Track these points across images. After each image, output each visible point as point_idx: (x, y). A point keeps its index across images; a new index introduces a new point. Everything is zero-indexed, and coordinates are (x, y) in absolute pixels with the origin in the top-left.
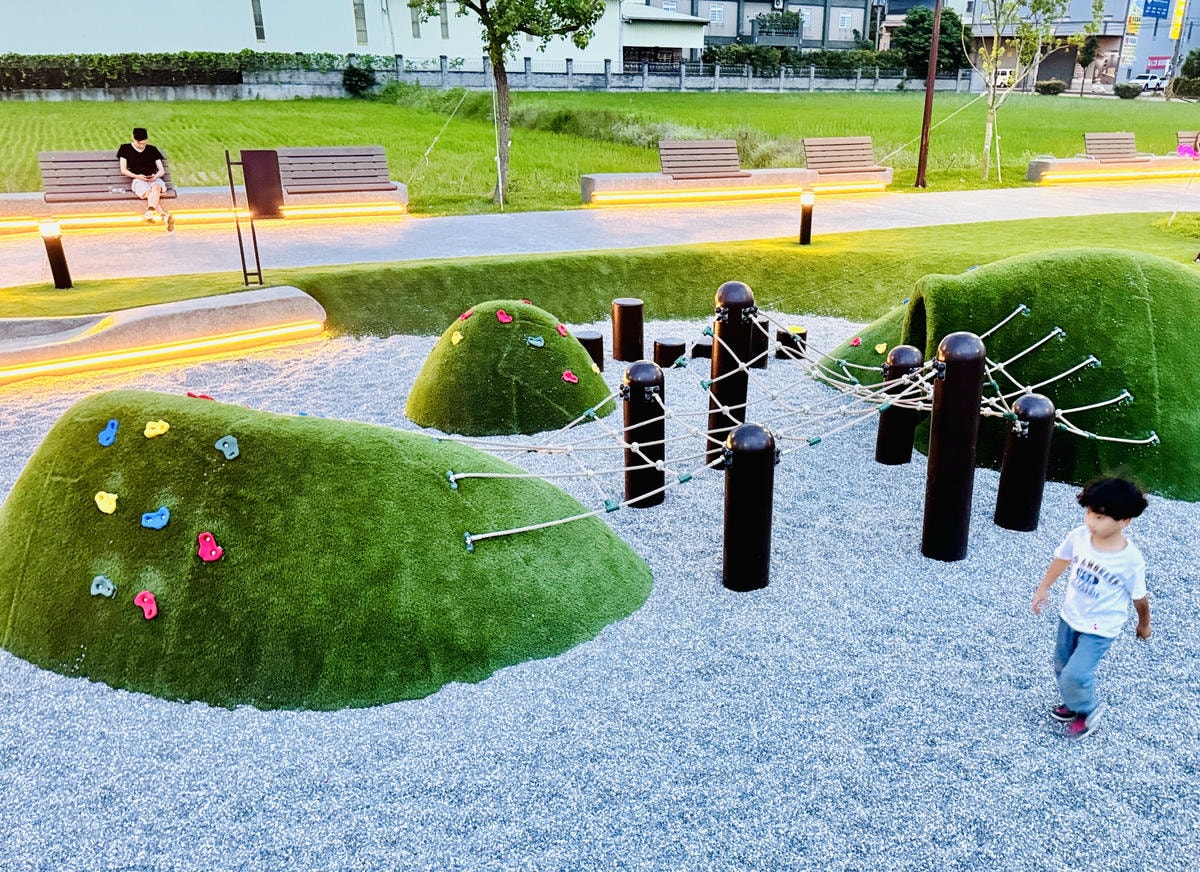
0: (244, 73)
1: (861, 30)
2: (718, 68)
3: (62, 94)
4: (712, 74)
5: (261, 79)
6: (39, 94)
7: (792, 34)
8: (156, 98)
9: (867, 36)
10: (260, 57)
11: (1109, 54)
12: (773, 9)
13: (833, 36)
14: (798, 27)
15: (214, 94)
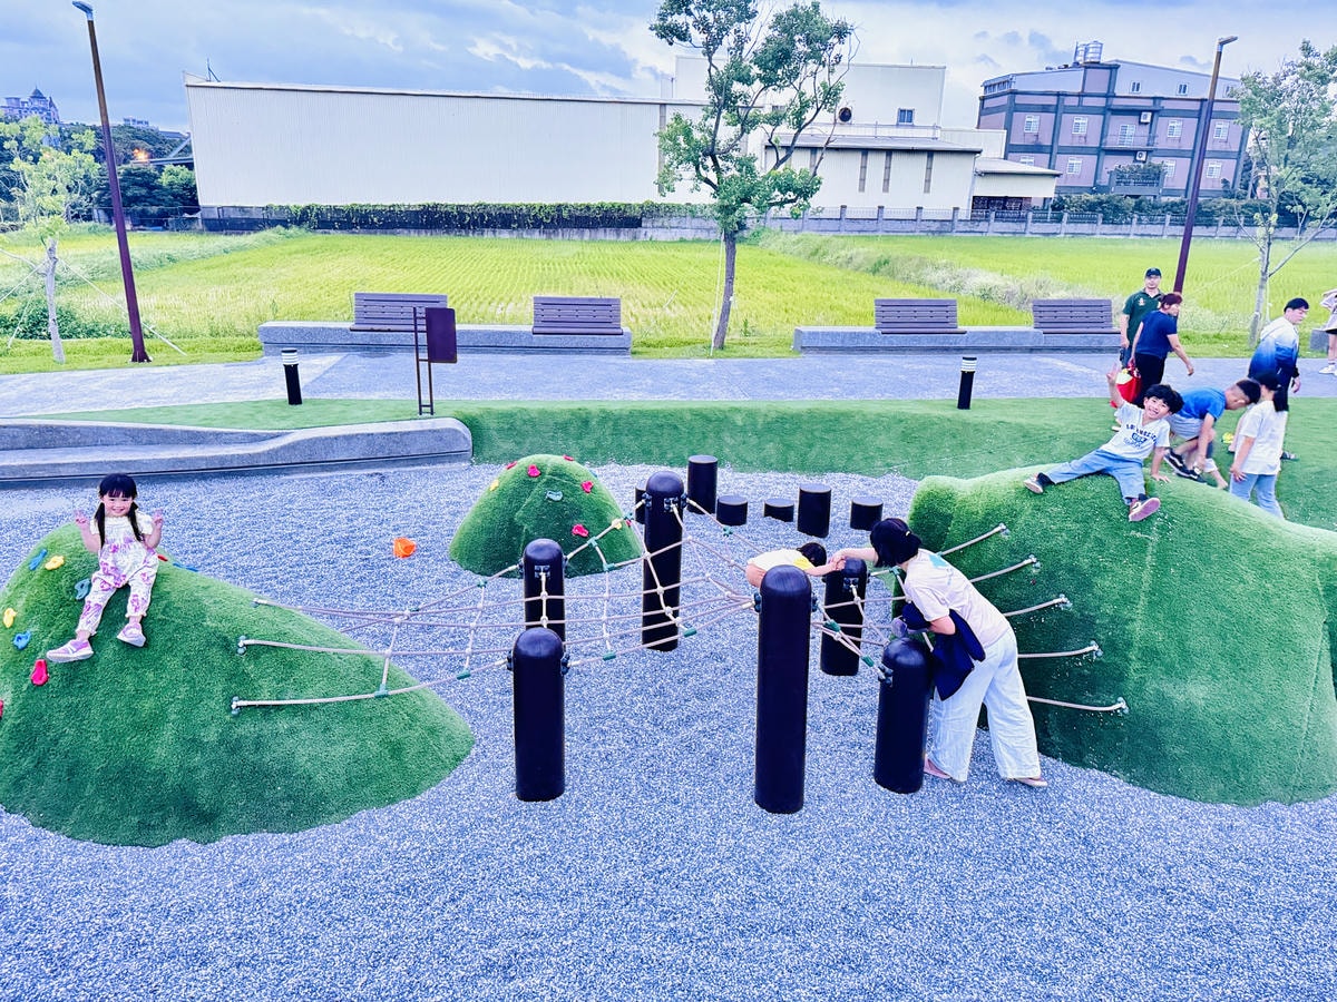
0: (644, 219)
1: (1230, 180)
2: (1066, 216)
3: (510, 233)
4: (1059, 220)
5: (656, 224)
6: (494, 232)
7: (1152, 184)
8: (576, 237)
9: (1237, 185)
10: (658, 208)
12: (1135, 161)
14: (1158, 178)
15: (618, 235)
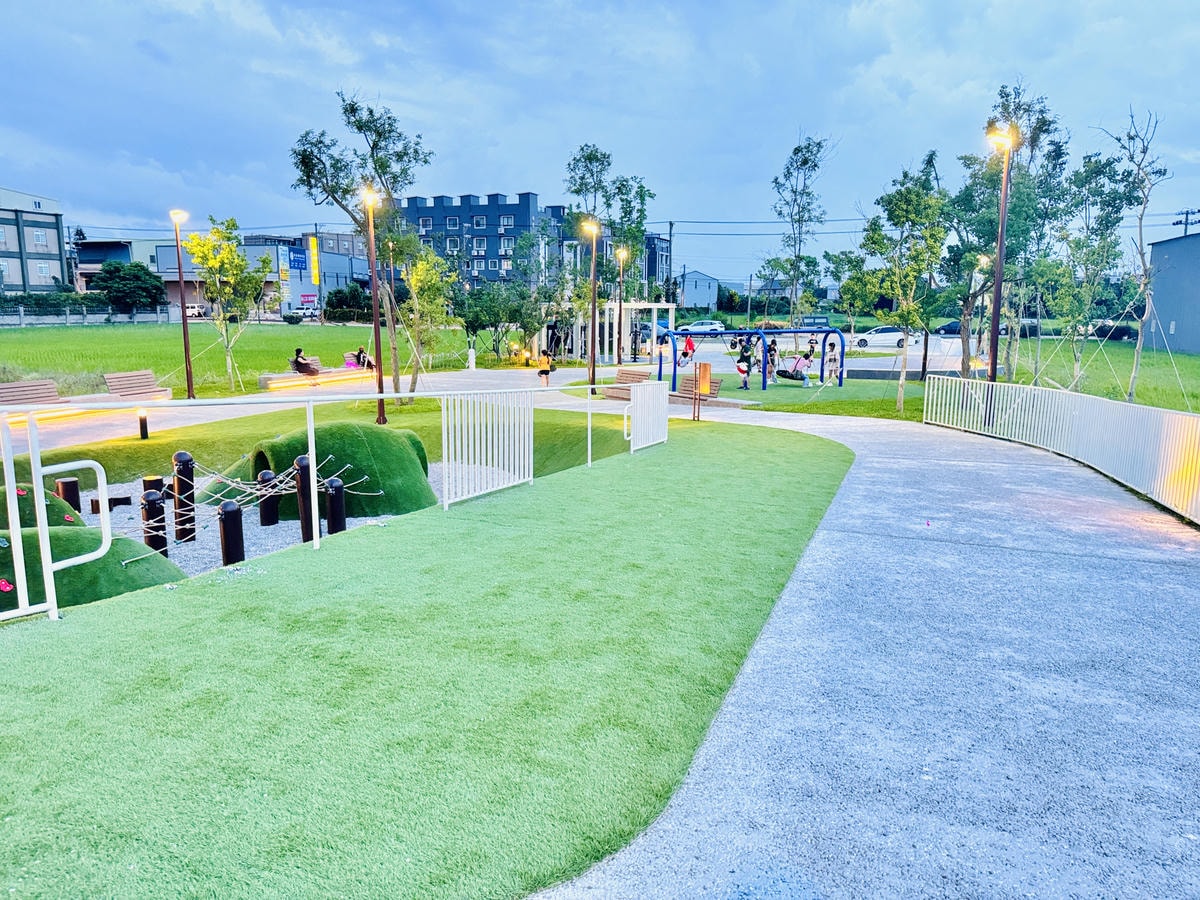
1: (59, 277)
9: (67, 282)
11: (272, 293)
13: (33, 281)
